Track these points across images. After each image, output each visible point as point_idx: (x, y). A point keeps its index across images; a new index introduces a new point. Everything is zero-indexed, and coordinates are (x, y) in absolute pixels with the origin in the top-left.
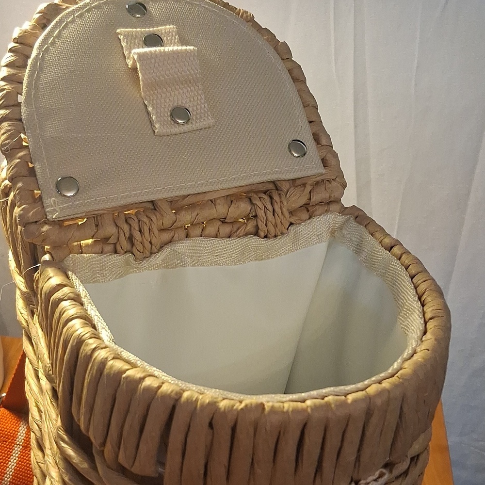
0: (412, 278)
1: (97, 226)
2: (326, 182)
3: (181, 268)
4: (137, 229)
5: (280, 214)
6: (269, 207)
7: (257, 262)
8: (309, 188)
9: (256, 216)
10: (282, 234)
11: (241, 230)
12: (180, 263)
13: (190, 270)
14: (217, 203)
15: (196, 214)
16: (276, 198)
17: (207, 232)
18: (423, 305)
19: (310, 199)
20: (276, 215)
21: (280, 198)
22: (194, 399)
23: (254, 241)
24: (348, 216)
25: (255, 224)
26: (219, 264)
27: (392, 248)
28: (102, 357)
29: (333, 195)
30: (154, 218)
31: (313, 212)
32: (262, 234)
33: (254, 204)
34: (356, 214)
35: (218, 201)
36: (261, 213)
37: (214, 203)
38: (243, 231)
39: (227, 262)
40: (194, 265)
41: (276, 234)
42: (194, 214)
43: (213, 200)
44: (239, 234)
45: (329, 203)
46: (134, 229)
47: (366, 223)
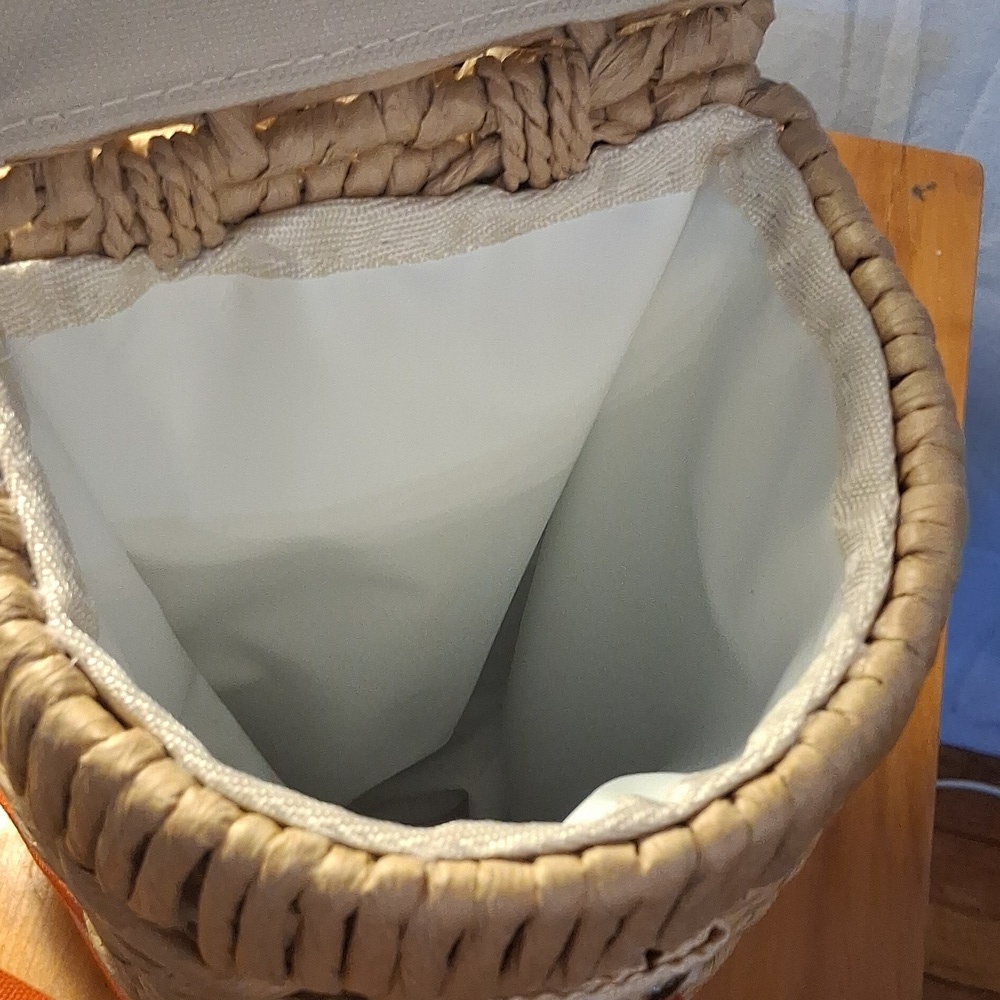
0: (894, 381)
1: (41, 189)
2: (715, 14)
3: (288, 279)
4: (154, 203)
5: (567, 129)
6: (537, 112)
7: (499, 244)
8: (659, 40)
9: (496, 136)
10: (571, 173)
11: (458, 173)
12: (284, 268)
13: (311, 286)
14: (388, 105)
15: (326, 146)
16: (560, 83)
17: (358, 182)
18: (903, 488)
19: (660, 68)
20: (556, 132)
21: (572, 78)
22: (254, 853)
23: (489, 204)
24: (763, 123)
25: (496, 155)
26: (393, 263)
27: (861, 261)
28: (32, 691)
29: (729, 54)
30: (201, 169)
31: (666, 105)
32: (514, 184)
33: (495, 107)
34: (787, 116)
35: (392, 100)
36: (512, 133)
37: (379, 102)
38: (460, 177)
39: (414, 256)
40: (324, 273)
41: (555, 176)
42: (322, 144)
43: (379, 96)
44: (449, 185)
45: (715, 74)
46: (147, 204)
47: (808, 154)
